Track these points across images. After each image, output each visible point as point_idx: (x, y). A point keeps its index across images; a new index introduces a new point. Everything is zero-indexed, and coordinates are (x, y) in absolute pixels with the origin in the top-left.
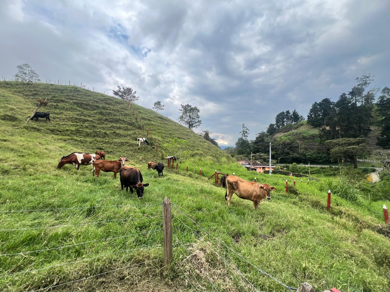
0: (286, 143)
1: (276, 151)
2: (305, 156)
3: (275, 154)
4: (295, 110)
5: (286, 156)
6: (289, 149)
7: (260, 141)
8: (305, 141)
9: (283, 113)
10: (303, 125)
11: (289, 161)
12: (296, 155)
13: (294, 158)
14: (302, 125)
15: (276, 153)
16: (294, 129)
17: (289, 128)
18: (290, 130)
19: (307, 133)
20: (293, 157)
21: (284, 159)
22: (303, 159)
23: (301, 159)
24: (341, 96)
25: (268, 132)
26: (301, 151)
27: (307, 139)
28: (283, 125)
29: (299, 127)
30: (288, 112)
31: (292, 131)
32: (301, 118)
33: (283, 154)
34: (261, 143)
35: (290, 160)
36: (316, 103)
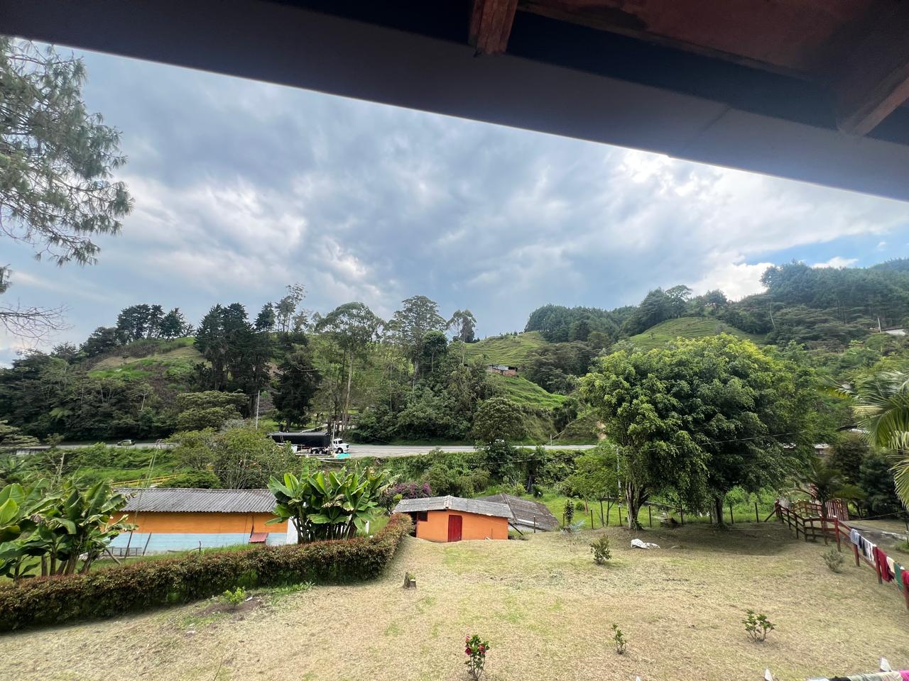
0: (111, 388)
1: (73, 409)
2: (150, 421)
3: (68, 417)
4: (177, 310)
5: (100, 421)
6: (114, 405)
7: (27, 376)
8: (170, 386)
9: (145, 307)
10: (185, 346)
11: (106, 435)
12: (129, 420)
13: (121, 428)
14: (181, 346)
15: (71, 413)
16: (160, 353)
17: (149, 348)
18: (149, 353)
19: (183, 367)
20: (119, 424)
21: (93, 431)
22: (143, 430)
23: (138, 429)
24: (266, 306)
25: (84, 348)
26: (143, 410)
27: (175, 381)
28: (139, 335)
29: (175, 349)
30: (157, 309)
31: (153, 355)
32: (188, 330)
33: (93, 416)
34: (27, 383)
35: (110, 432)
36: (218, 306)
